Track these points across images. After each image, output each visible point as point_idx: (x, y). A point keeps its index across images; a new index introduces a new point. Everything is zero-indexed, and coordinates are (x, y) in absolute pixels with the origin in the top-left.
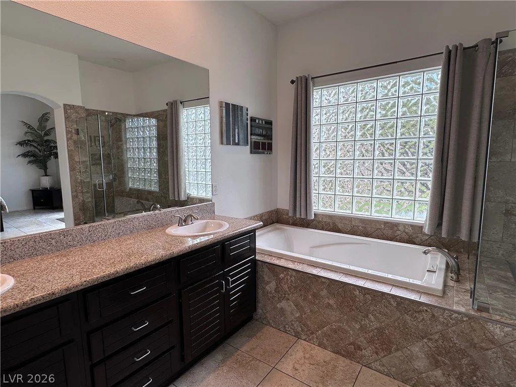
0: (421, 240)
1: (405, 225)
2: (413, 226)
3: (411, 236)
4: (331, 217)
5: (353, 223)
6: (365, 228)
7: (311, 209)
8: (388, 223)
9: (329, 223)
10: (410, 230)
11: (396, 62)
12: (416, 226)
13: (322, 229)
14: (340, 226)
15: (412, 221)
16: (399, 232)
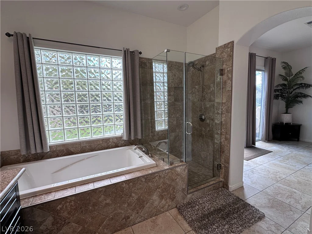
0: (121, 144)
1: (113, 138)
2: (117, 138)
3: (116, 143)
4: (64, 145)
5: (82, 145)
6: (90, 146)
7: (46, 144)
8: (104, 139)
9: (63, 150)
10: (115, 140)
11: (99, 48)
12: (118, 137)
13: (58, 156)
14: (72, 150)
15: (115, 135)
16: (110, 143)
